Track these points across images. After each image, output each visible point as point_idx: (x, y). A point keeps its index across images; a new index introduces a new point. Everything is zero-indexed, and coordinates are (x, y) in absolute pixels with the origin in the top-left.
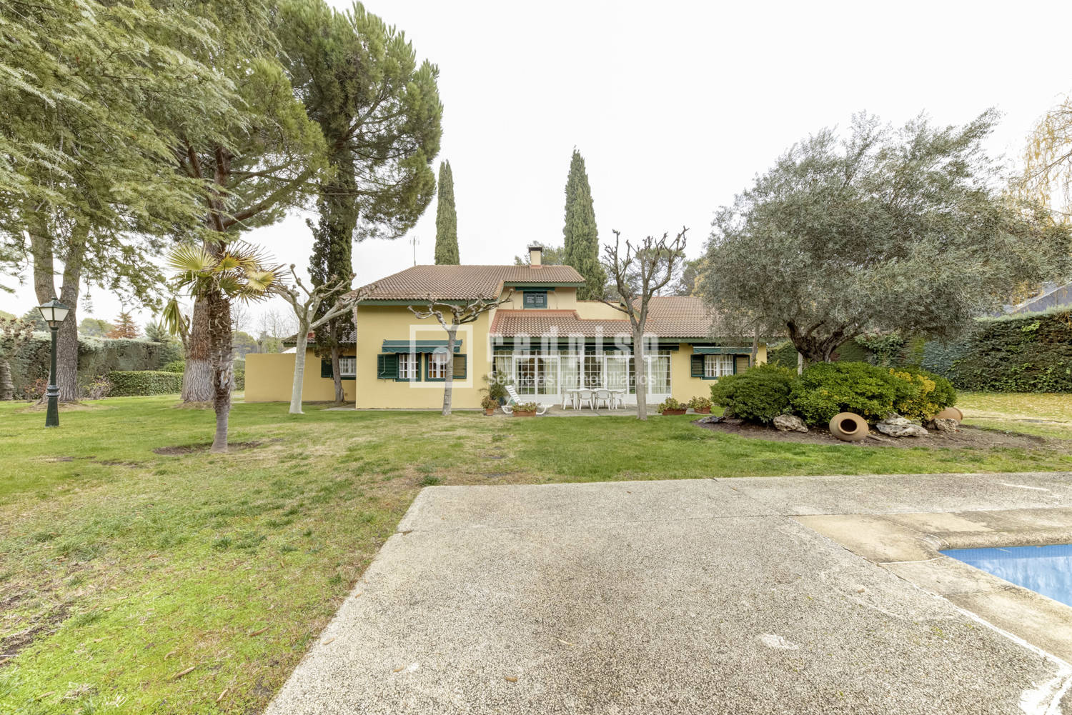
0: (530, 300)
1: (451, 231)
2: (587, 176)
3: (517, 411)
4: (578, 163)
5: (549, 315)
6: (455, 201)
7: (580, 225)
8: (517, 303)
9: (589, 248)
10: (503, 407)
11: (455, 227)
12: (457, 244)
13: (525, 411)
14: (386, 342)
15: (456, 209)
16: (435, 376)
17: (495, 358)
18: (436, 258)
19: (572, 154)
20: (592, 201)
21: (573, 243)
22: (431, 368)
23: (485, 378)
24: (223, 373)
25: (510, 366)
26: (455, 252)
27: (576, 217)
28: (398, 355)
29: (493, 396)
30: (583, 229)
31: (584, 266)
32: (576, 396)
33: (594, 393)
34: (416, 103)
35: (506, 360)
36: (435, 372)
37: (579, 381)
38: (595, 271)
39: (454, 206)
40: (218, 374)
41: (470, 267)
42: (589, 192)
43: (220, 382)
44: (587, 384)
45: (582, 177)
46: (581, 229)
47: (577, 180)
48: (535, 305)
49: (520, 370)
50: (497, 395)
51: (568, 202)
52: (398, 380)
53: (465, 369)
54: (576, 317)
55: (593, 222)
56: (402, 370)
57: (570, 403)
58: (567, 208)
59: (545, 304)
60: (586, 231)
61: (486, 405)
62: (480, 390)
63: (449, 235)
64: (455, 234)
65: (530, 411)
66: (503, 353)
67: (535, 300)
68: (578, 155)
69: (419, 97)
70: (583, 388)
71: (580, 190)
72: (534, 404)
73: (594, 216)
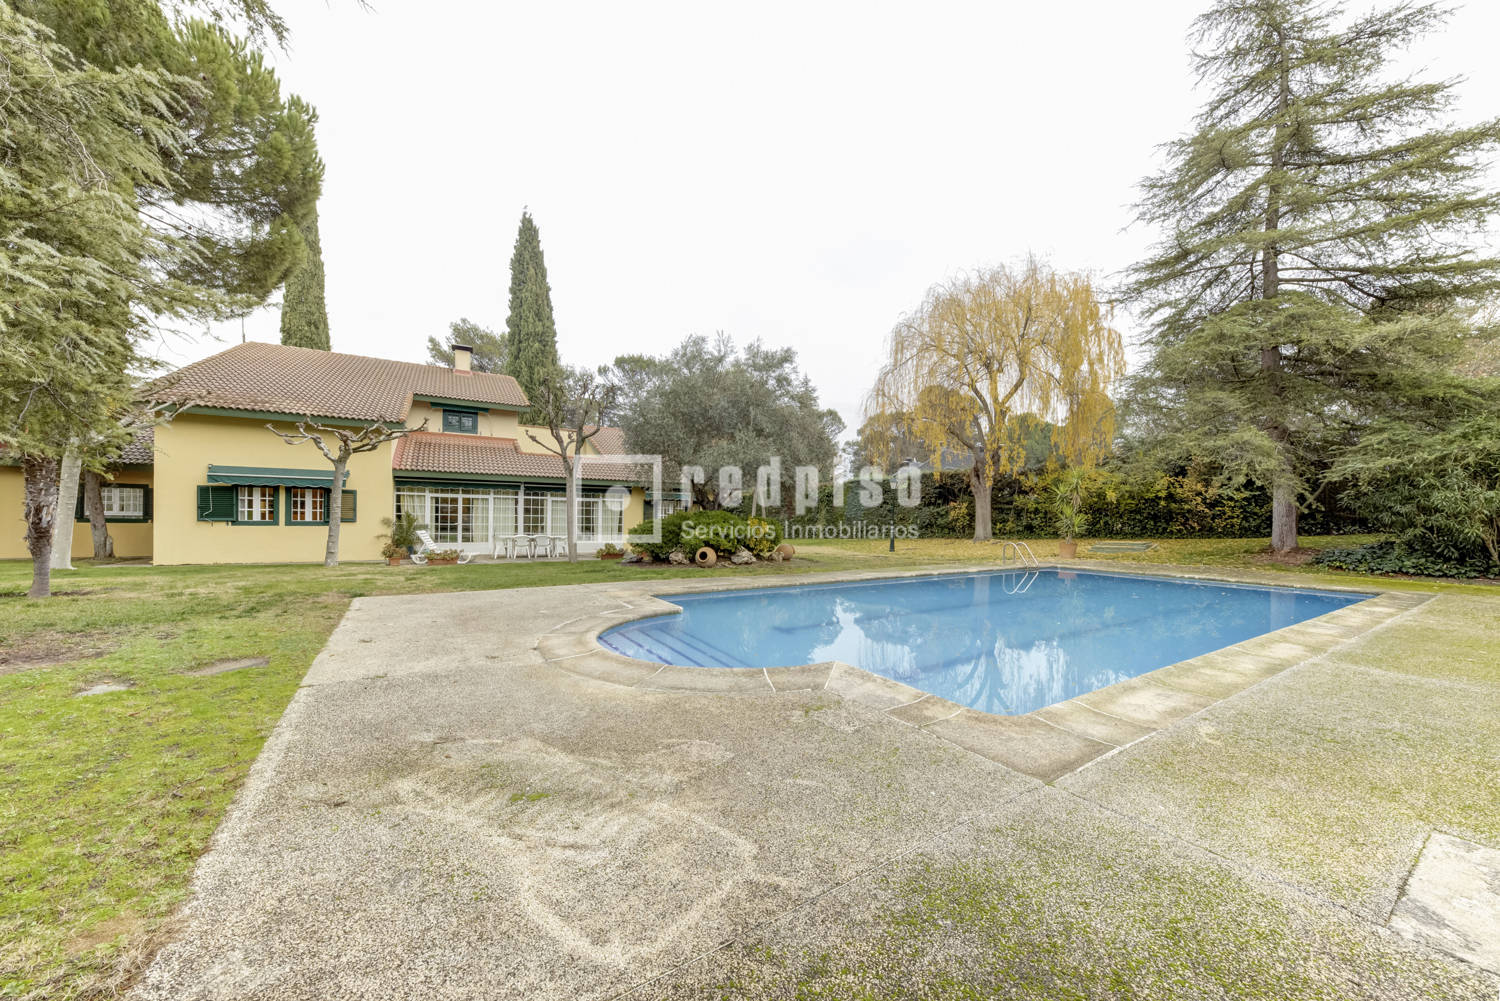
0: (454, 419)
1: (315, 292)
2: (542, 253)
3: (431, 559)
4: (528, 234)
5: (479, 443)
6: (321, 244)
7: (531, 320)
8: (435, 423)
9: (543, 352)
10: (413, 556)
11: (321, 287)
12: (325, 315)
13: (444, 559)
14: (211, 468)
15: (323, 257)
16: (303, 517)
17: (398, 497)
18: (283, 330)
19: (521, 217)
20: (549, 289)
21: (520, 342)
22: (296, 507)
23: (386, 522)
24: (45, 509)
25: (423, 508)
26: (321, 326)
27: (525, 307)
28: (236, 487)
29: (397, 543)
30: (535, 326)
31: (535, 377)
32: (510, 544)
33: (533, 540)
34: (285, 161)
35: (416, 499)
36: (303, 513)
37: (516, 527)
38: (551, 385)
39: (320, 253)
40: (38, 510)
41: (352, 358)
42: (544, 276)
43: (40, 519)
44: (527, 529)
45: (536, 254)
46: (531, 326)
47: (527, 257)
48: (461, 428)
49: (437, 512)
50: (403, 542)
51: (514, 283)
52: (235, 523)
53: (355, 510)
54: (516, 449)
55: (550, 318)
56: (243, 509)
57: (503, 553)
58: (512, 291)
59: (474, 428)
60: (540, 329)
61: (389, 554)
62: (378, 537)
63: (310, 298)
64: (322, 298)
65: (449, 559)
66: (412, 490)
67: (460, 421)
68: (530, 221)
69: (289, 155)
70: (521, 533)
71: (532, 271)
72: (456, 552)
73: (551, 310)
